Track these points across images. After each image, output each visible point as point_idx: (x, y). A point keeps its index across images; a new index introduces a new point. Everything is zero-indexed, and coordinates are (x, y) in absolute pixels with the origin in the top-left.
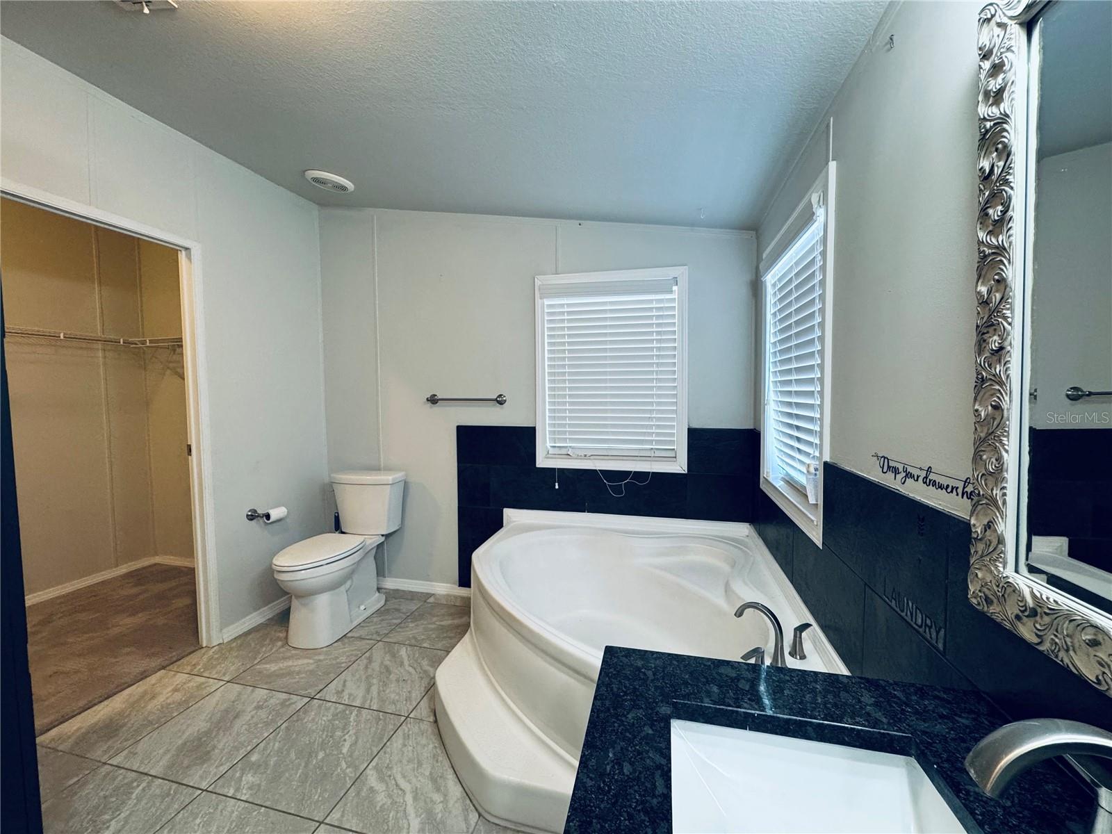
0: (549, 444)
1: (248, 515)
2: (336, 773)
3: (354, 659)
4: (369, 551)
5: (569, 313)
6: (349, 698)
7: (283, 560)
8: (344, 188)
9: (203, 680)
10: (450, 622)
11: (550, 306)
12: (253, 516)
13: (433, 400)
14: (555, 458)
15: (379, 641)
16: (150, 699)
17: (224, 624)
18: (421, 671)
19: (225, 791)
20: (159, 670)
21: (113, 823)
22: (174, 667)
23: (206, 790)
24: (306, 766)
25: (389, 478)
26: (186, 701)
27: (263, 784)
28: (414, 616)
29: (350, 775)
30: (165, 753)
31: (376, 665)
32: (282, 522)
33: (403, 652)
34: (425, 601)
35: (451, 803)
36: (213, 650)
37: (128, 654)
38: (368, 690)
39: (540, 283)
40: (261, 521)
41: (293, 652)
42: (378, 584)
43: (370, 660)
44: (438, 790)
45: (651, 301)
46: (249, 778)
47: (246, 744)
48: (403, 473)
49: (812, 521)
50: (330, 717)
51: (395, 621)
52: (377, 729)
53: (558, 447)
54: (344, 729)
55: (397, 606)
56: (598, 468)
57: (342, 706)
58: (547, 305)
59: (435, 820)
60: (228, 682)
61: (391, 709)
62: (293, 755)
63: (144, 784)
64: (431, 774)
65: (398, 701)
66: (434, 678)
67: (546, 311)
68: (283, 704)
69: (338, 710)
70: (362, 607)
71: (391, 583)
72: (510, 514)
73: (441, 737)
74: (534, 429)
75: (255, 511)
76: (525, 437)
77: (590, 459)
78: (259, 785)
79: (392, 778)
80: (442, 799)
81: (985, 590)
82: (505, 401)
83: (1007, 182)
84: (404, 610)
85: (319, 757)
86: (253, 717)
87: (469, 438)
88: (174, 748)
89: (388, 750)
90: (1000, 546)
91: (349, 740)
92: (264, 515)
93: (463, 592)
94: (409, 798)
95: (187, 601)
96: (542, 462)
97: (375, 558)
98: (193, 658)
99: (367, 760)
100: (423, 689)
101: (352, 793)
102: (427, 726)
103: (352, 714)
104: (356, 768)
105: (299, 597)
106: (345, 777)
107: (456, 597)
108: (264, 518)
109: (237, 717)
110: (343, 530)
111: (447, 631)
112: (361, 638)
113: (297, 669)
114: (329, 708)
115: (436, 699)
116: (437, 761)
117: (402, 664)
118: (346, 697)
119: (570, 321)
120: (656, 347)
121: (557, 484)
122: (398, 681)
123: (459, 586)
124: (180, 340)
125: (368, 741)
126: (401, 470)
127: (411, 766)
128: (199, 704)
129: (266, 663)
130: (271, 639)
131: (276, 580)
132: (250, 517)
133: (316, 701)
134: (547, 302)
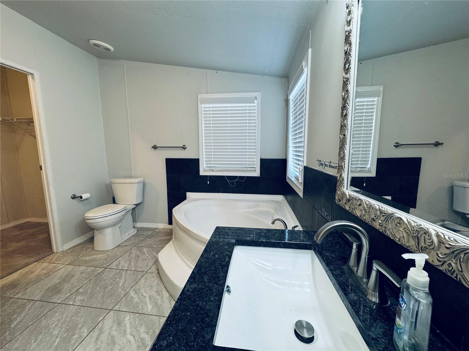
0: (205, 166)
1: (71, 197)
2: (117, 293)
3: (123, 253)
4: (129, 211)
5: (213, 111)
6: (122, 267)
7: (89, 215)
8: (108, 49)
9: (55, 265)
10: (164, 238)
11: (205, 107)
12: (74, 197)
13: (155, 147)
14: (207, 171)
15: (134, 246)
16: (31, 274)
17: (63, 243)
18: (153, 256)
19: (69, 303)
20: (34, 262)
21: (18, 318)
22: (42, 261)
23: (60, 303)
24: (104, 292)
25: (136, 180)
26: (48, 273)
27: (85, 299)
28: (150, 237)
29: (123, 293)
30: (39, 292)
31: (133, 255)
32: (88, 200)
33: (145, 250)
34: (154, 231)
35: (165, 299)
36: (60, 253)
37: (18, 257)
38: (130, 264)
39: (200, 97)
40: (78, 199)
41: (97, 252)
42: (133, 225)
43: (131, 253)
44: (159, 295)
45: (246, 106)
46: (79, 298)
47: (77, 286)
48: (142, 179)
49: (300, 189)
50: (114, 274)
51: (141, 239)
52: (134, 277)
53: (209, 167)
54: (120, 278)
55: (142, 233)
56: (225, 175)
57: (119, 270)
58: (203, 107)
59: (158, 305)
60: (67, 265)
61: (140, 269)
62: (98, 288)
63: (32, 303)
64: (156, 290)
65: (142, 267)
66: (157, 258)
67: (203, 109)
68: (93, 271)
69: (117, 272)
70: (127, 234)
71: (139, 225)
72: (189, 194)
73: (161, 278)
74: (198, 159)
75: (75, 195)
76: (195, 163)
77: (222, 172)
78: (84, 300)
79: (140, 293)
80: (161, 298)
81: (339, 197)
82: (186, 148)
83: (350, 55)
84: (145, 235)
85: (109, 288)
86: (79, 277)
87: (171, 164)
88: (44, 290)
89: (138, 284)
90: (343, 181)
91: (122, 282)
92: (79, 197)
93: (170, 227)
94: (147, 299)
95: (45, 235)
96: (202, 173)
97: (132, 214)
98: (51, 257)
99: (130, 288)
100: (153, 262)
101: (124, 299)
102: (155, 275)
103: (123, 272)
104: (125, 291)
105: (97, 230)
106: (121, 294)
107: (167, 229)
108: (80, 198)
109: (72, 277)
110: (117, 203)
111: (164, 241)
112: (126, 246)
113: (99, 258)
114: (113, 271)
115: (159, 265)
116: (159, 286)
117: (144, 254)
118: (121, 267)
119: (213, 114)
120: (248, 126)
121: (208, 182)
122: (143, 260)
123: (169, 224)
124: (32, 119)
125: (130, 281)
126: (142, 177)
127: (148, 288)
128: (55, 273)
129: (84, 257)
130: (86, 248)
131: (86, 223)
132: (73, 198)
133: (107, 269)
134: (203, 106)
